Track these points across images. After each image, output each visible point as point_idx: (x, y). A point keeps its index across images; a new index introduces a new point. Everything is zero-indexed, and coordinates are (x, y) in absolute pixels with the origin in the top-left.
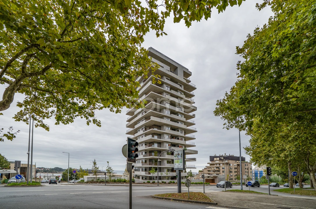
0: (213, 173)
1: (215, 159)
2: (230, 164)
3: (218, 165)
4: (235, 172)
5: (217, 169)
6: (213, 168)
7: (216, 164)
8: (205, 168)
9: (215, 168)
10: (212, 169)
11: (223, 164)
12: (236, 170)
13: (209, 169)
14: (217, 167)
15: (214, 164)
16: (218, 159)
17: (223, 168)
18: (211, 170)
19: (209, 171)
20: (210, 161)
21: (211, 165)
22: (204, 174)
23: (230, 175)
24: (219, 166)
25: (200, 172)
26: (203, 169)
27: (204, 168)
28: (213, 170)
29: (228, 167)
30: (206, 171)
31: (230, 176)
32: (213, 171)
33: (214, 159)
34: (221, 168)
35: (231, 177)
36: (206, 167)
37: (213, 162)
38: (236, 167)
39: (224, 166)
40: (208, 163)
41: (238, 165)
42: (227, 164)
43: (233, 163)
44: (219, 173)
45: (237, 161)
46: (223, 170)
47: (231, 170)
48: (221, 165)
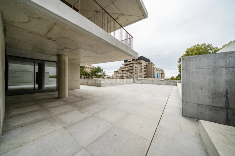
0: (127, 72)
1: (129, 60)
2: (142, 64)
3: (131, 65)
4: (145, 71)
5: (131, 68)
6: (126, 68)
7: (130, 64)
8: (119, 69)
9: (129, 68)
11: (136, 63)
12: (145, 69)
13: (123, 69)
14: (130, 67)
15: (127, 65)
16: (131, 60)
17: (136, 67)
18: (125, 70)
19: (122, 71)
21: (125, 65)
22: (118, 74)
23: (141, 73)
25: (115, 73)
26: (117, 70)
29: (140, 66)
30: (120, 71)
32: (127, 71)
33: (127, 60)
34: (134, 67)
35: (143, 75)
36: (121, 67)
37: (126, 63)
38: (145, 67)
39: (137, 65)
40: (122, 64)
41: (147, 65)
42: (140, 63)
43: (144, 63)
44: (132, 72)
45: (146, 62)
46: (136, 69)
47: (142, 69)
48: (134, 64)
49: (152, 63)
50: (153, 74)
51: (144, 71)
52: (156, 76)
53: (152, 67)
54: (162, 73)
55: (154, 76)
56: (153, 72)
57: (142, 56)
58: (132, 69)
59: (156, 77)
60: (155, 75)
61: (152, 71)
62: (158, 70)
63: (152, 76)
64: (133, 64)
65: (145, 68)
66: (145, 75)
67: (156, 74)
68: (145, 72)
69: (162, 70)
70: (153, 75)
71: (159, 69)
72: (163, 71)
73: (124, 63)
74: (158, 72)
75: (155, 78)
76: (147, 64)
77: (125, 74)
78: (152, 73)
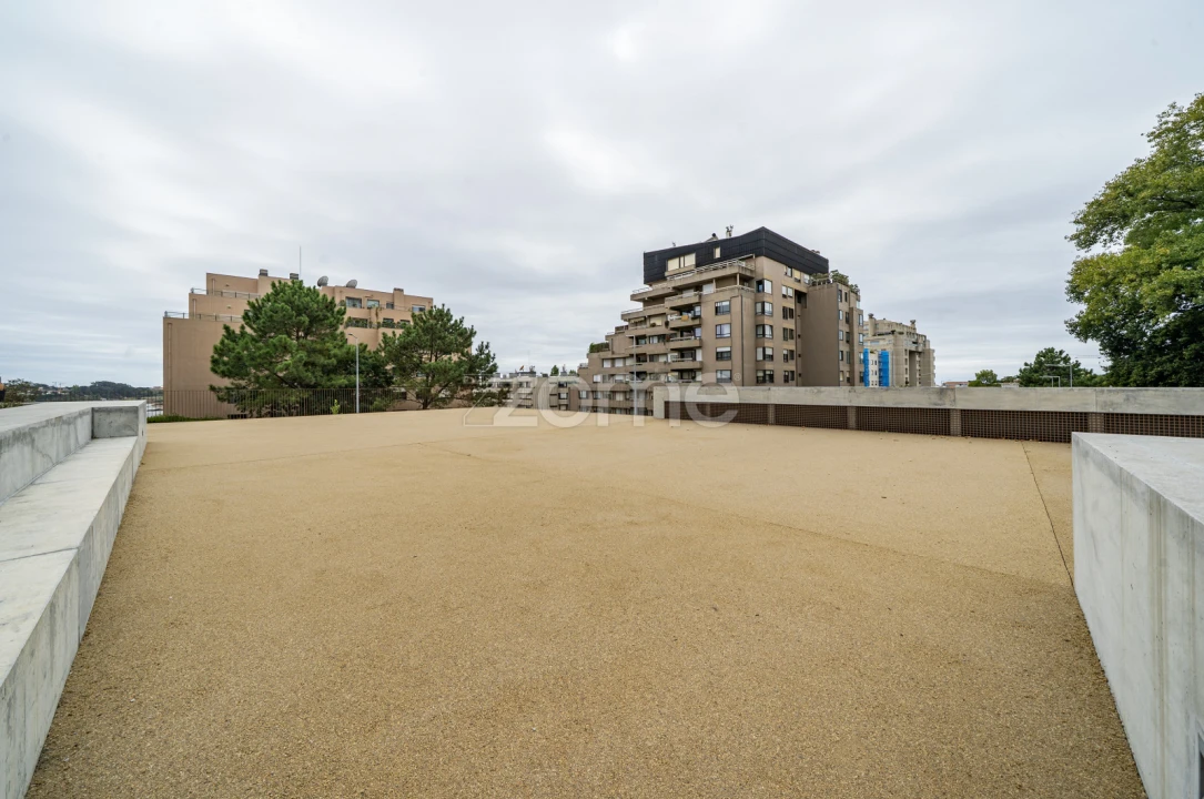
0: (661, 348)
1: (673, 265)
2: (760, 282)
3: (689, 297)
4: (788, 335)
5: (686, 320)
6: (658, 322)
7: (679, 290)
8: (617, 329)
9: (672, 317)
10: (654, 325)
11: (720, 281)
12: (790, 324)
13: (641, 330)
14: (680, 310)
15: (663, 297)
16: (690, 260)
17: (717, 310)
18: (650, 332)
19: (636, 339)
20: (645, 282)
21: (648, 302)
22: (613, 360)
23: (760, 350)
24: (696, 300)
25: (595, 355)
26: (607, 337)
27: (613, 331)
28: (663, 330)
29: (748, 301)
30: (624, 345)
31: (760, 357)
32: (663, 338)
33: (664, 268)
34: (706, 311)
35: (769, 366)
36: (624, 317)
37: (659, 287)
38: (791, 304)
39: (727, 295)
40: (634, 298)
41: (800, 296)
42: (745, 280)
43: (779, 280)
44: (697, 344)
45: (797, 274)
46: (721, 319)
47: (767, 321)
48: (708, 290)
49: (842, 280)
50: (851, 354)
51: (779, 333)
52: (873, 368)
53: (843, 307)
54: (913, 348)
55: (858, 368)
56: (849, 341)
57: (763, 231)
58: (690, 323)
59: (873, 378)
60: (865, 362)
61: (842, 336)
62: (885, 329)
63: (844, 367)
64: (698, 287)
65: (787, 313)
66: (791, 366)
67: (873, 358)
68: (791, 345)
69: (911, 332)
70: (851, 362)
71: (890, 324)
72: (920, 340)
73: (647, 288)
74: (885, 344)
75: (864, 379)
76: (802, 289)
77: (653, 357)
78: (844, 347)
